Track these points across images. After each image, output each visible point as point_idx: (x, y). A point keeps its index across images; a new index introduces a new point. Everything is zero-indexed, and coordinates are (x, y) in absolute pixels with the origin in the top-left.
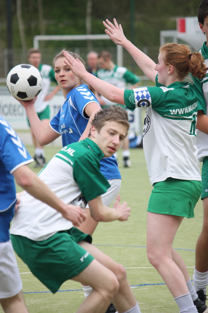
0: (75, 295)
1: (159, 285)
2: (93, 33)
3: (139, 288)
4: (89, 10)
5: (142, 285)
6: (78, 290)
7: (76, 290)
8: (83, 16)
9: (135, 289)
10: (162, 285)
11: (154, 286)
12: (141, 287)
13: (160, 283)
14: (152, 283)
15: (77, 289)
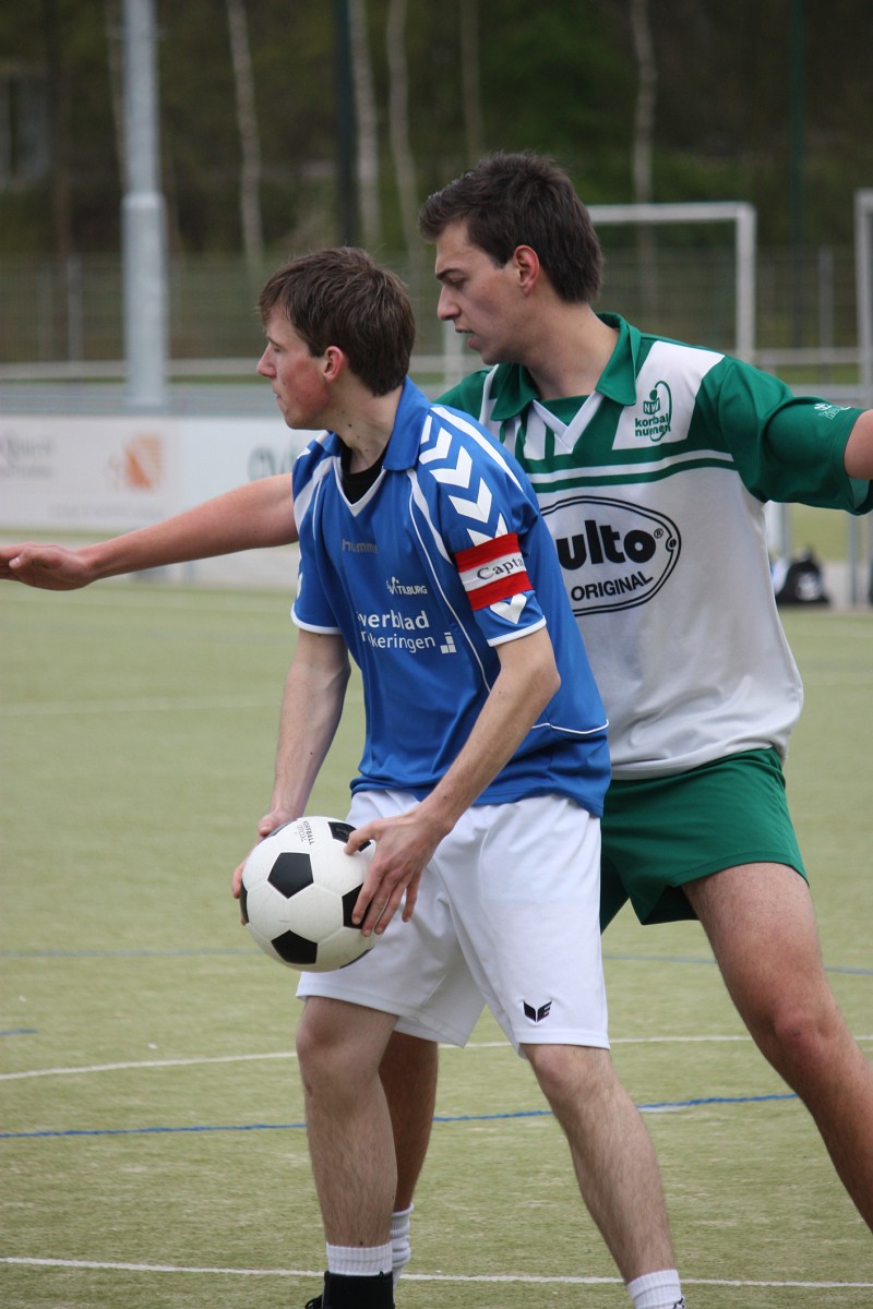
0: (453, 1136)
1: (763, 1102)
2: (657, 198)
3: (686, 1112)
4: (644, 118)
5: (697, 1102)
6: (466, 1118)
7: (457, 1117)
8: (624, 141)
9: (673, 1117)
10: (772, 1101)
11: (743, 1104)
12: (692, 1107)
13: (765, 1095)
14: (736, 1092)
15: (463, 1115)
